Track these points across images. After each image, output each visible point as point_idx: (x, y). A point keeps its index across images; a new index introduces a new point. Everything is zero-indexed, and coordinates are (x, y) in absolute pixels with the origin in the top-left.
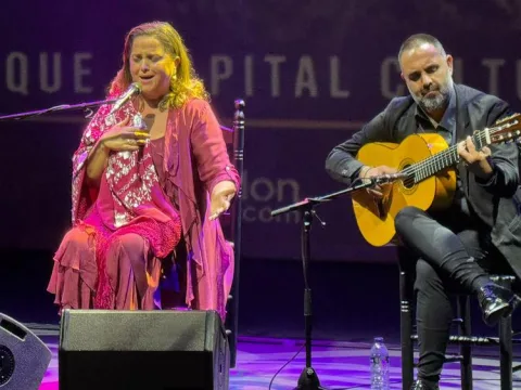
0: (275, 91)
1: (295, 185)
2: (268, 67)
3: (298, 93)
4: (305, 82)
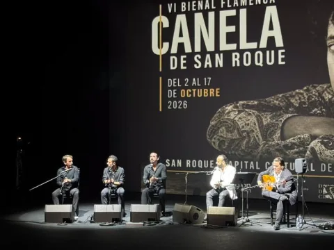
0: (246, 168)
4: (252, 166)
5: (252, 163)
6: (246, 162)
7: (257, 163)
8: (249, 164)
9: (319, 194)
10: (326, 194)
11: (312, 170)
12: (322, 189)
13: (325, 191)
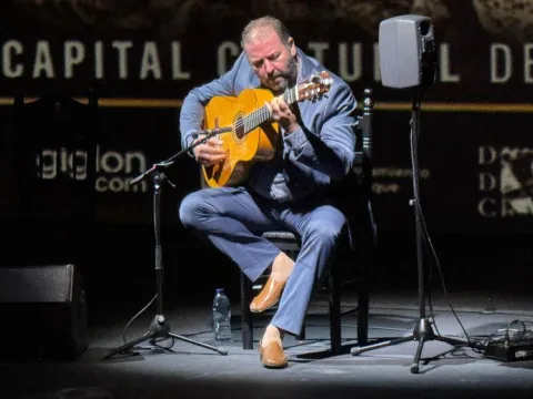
0: (123, 73)
1: (141, 158)
2: (116, 52)
3: (143, 75)
4: (150, 65)
5: (150, 48)
6: (122, 47)
7: (176, 48)
8: (135, 57)
9: (479, 195)
10: (515, 194)
11: (446, 76)
12: (496, 170)
13: (508, 180)
